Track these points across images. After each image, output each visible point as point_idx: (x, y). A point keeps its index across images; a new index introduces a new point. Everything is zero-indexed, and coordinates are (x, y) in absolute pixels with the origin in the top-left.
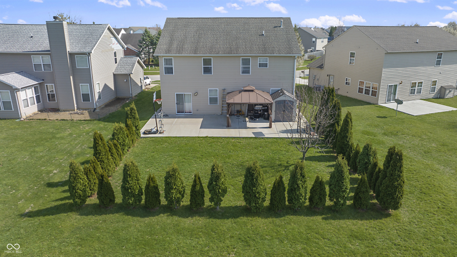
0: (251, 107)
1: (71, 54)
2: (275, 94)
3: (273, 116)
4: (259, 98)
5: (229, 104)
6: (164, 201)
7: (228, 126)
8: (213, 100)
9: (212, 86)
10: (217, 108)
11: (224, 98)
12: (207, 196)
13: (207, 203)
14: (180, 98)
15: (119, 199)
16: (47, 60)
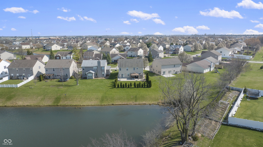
0: (135, 76)
1: (101, 67)
2: (139, 74)
3: (139, 78)
4: (137, 74)
5: (131, 76)
6: (125, 87)
7: (131, 79)
8: (128, 75)
9: (128, 73)
10: (129, 77)
11: (130, 75)
12: (130, 86)
13: (130, 87)
14: (122, 75)
15: (120, 87)
16: (96, 68)
